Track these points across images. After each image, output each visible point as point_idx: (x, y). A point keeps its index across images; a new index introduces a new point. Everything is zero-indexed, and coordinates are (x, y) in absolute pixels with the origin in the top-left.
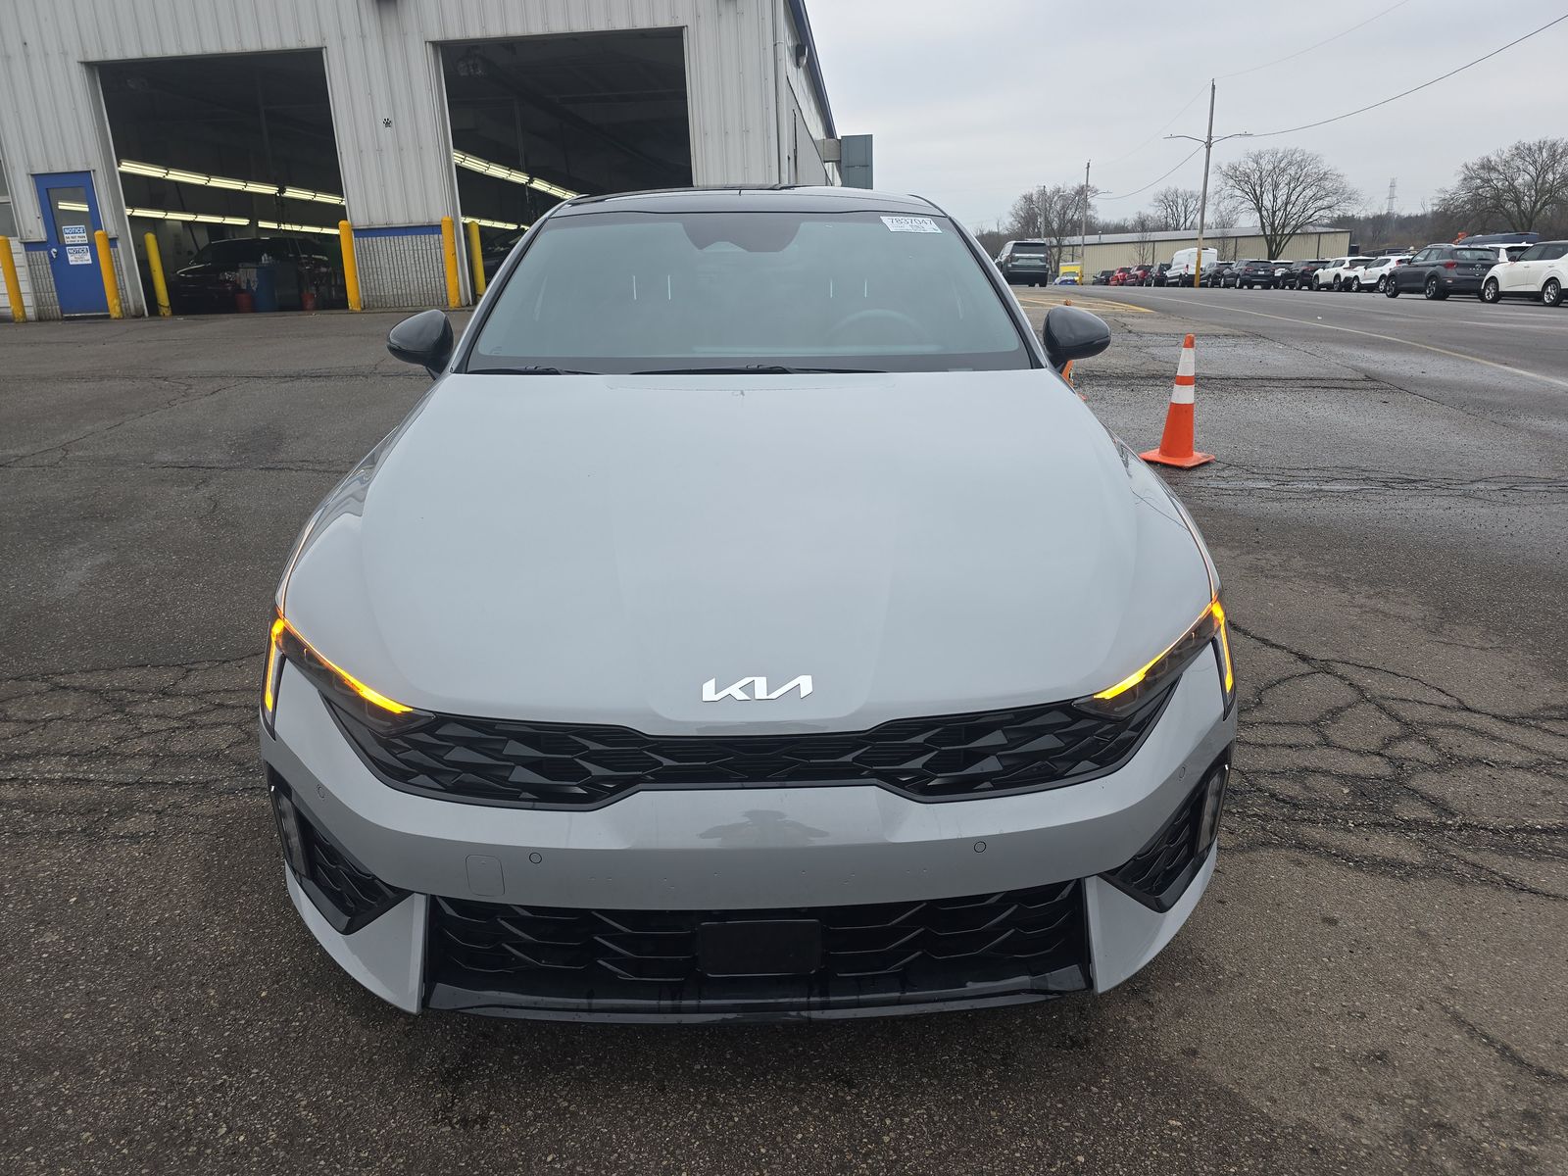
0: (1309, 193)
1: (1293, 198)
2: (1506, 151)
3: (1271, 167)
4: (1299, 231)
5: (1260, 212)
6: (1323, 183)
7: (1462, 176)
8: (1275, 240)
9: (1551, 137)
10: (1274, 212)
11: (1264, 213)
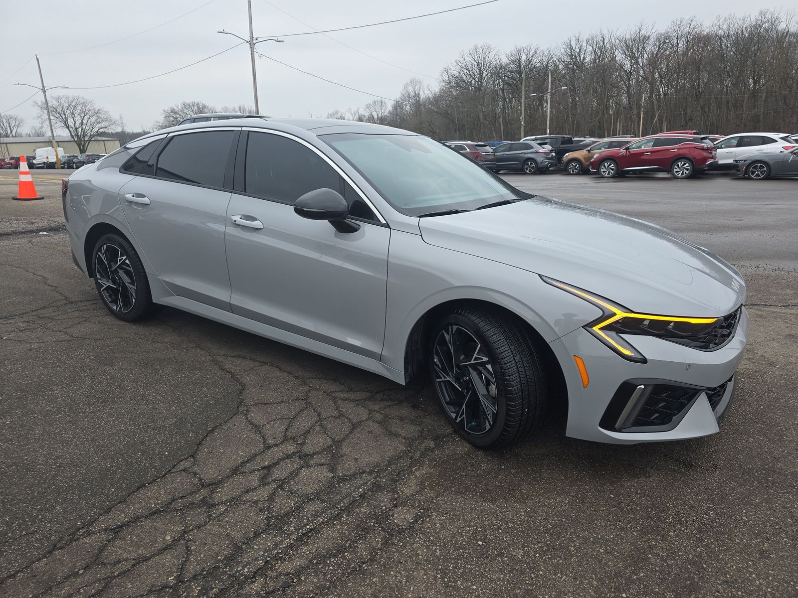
0: (93, 119)
1: (85, 122)
2: (180, 106)
3: (67, 105)
4: (93, 139)
5: (69, 129)
6: (99, 115)
7: (164, 116)
8: (82, 144)
9: (196, 101)
10: (76, 129)
11: (70, 129)
